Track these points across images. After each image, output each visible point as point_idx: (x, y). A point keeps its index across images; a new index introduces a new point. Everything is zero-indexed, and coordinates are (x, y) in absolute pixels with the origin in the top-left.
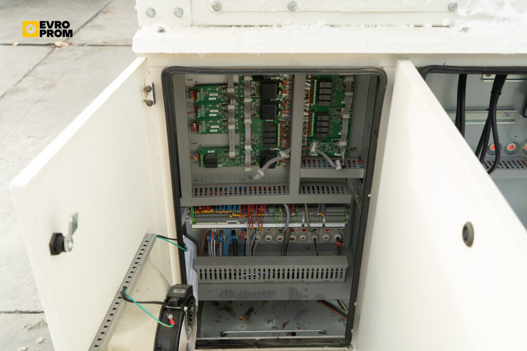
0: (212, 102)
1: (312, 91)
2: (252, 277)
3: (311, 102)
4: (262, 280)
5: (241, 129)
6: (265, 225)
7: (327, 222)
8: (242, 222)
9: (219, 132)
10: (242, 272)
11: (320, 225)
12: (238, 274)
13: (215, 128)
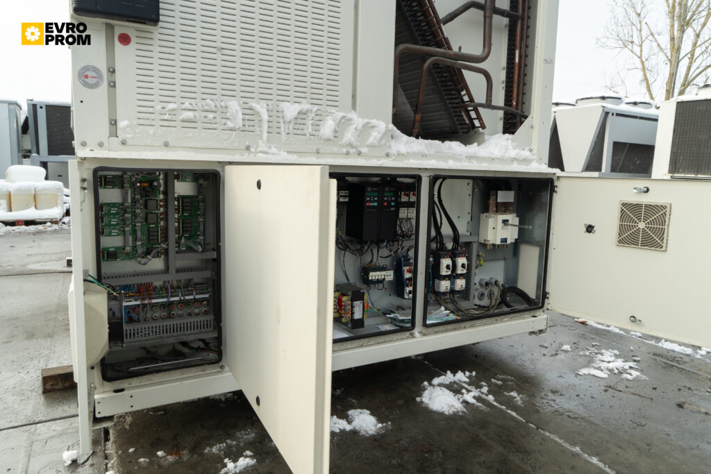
0: (113, 214)
1: (179, 205)
2: (147, 335)
3: (179, 213)
4: (155, 336)
5: (134, 232)
6: (154, 301)
7: (197, 294)
8: (136, 300)
9: (118, 235)
10: (140, 331)
11: (192, 297)
12: (136, 333)
13: (115, 232)
